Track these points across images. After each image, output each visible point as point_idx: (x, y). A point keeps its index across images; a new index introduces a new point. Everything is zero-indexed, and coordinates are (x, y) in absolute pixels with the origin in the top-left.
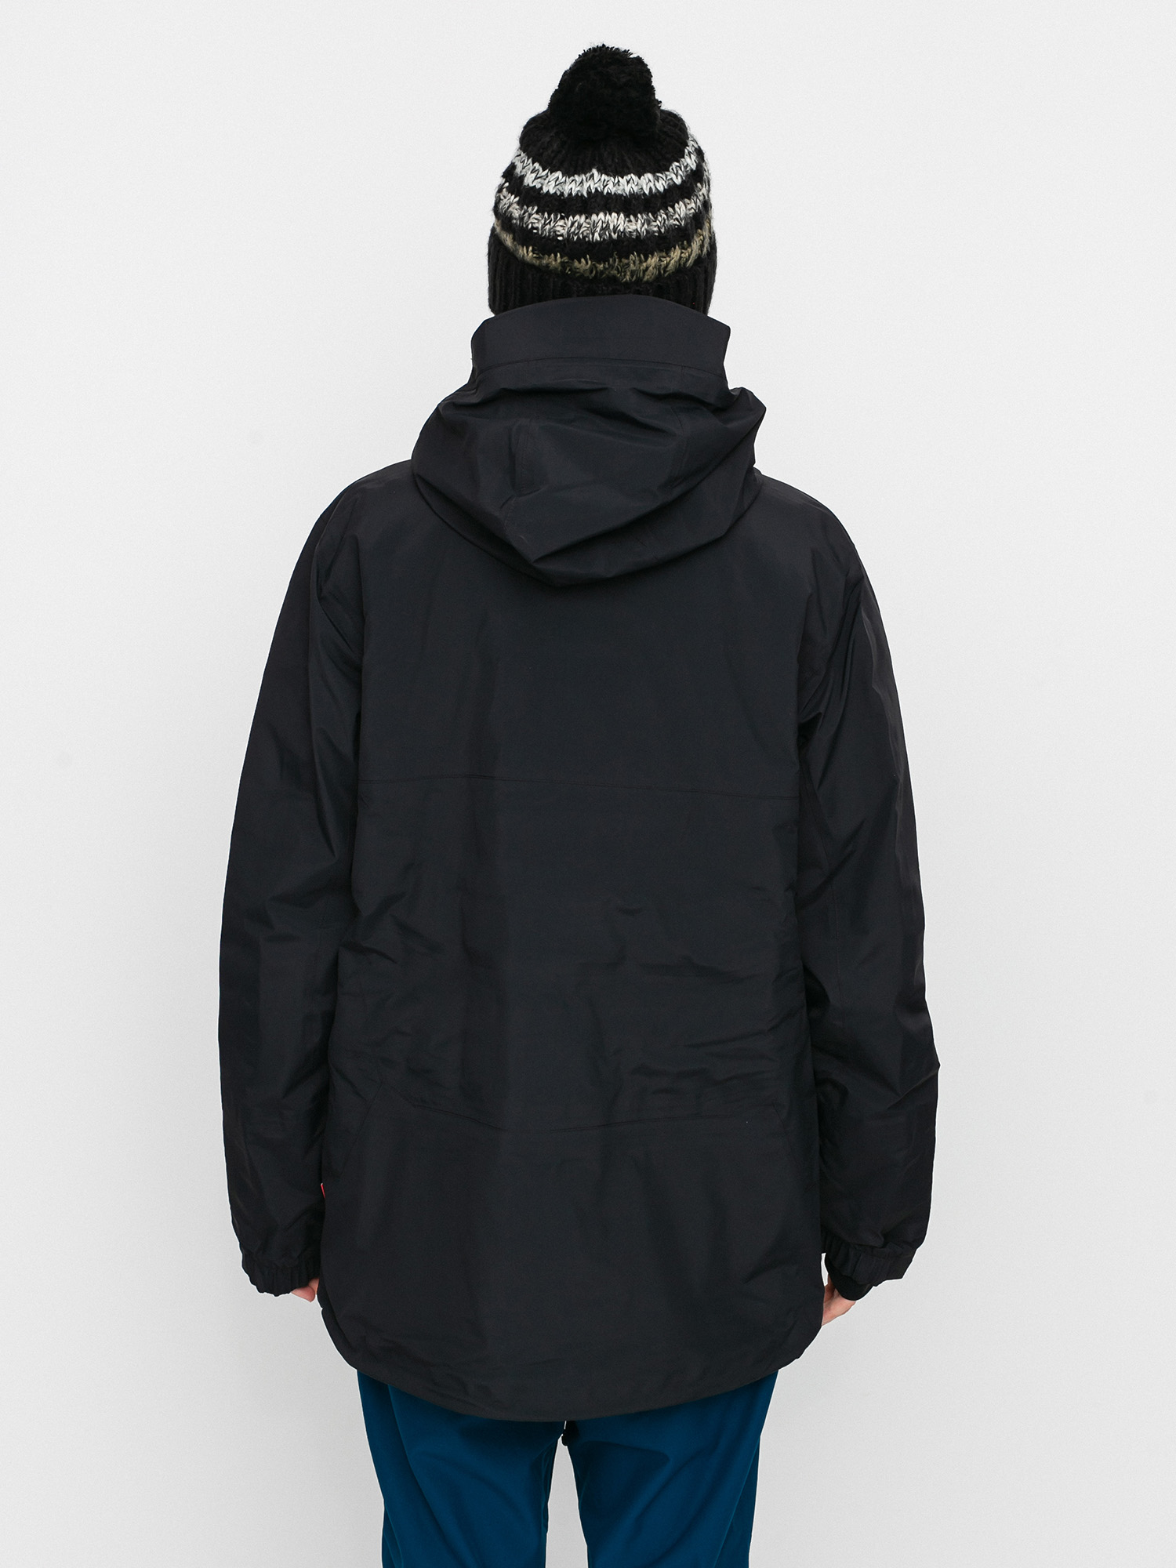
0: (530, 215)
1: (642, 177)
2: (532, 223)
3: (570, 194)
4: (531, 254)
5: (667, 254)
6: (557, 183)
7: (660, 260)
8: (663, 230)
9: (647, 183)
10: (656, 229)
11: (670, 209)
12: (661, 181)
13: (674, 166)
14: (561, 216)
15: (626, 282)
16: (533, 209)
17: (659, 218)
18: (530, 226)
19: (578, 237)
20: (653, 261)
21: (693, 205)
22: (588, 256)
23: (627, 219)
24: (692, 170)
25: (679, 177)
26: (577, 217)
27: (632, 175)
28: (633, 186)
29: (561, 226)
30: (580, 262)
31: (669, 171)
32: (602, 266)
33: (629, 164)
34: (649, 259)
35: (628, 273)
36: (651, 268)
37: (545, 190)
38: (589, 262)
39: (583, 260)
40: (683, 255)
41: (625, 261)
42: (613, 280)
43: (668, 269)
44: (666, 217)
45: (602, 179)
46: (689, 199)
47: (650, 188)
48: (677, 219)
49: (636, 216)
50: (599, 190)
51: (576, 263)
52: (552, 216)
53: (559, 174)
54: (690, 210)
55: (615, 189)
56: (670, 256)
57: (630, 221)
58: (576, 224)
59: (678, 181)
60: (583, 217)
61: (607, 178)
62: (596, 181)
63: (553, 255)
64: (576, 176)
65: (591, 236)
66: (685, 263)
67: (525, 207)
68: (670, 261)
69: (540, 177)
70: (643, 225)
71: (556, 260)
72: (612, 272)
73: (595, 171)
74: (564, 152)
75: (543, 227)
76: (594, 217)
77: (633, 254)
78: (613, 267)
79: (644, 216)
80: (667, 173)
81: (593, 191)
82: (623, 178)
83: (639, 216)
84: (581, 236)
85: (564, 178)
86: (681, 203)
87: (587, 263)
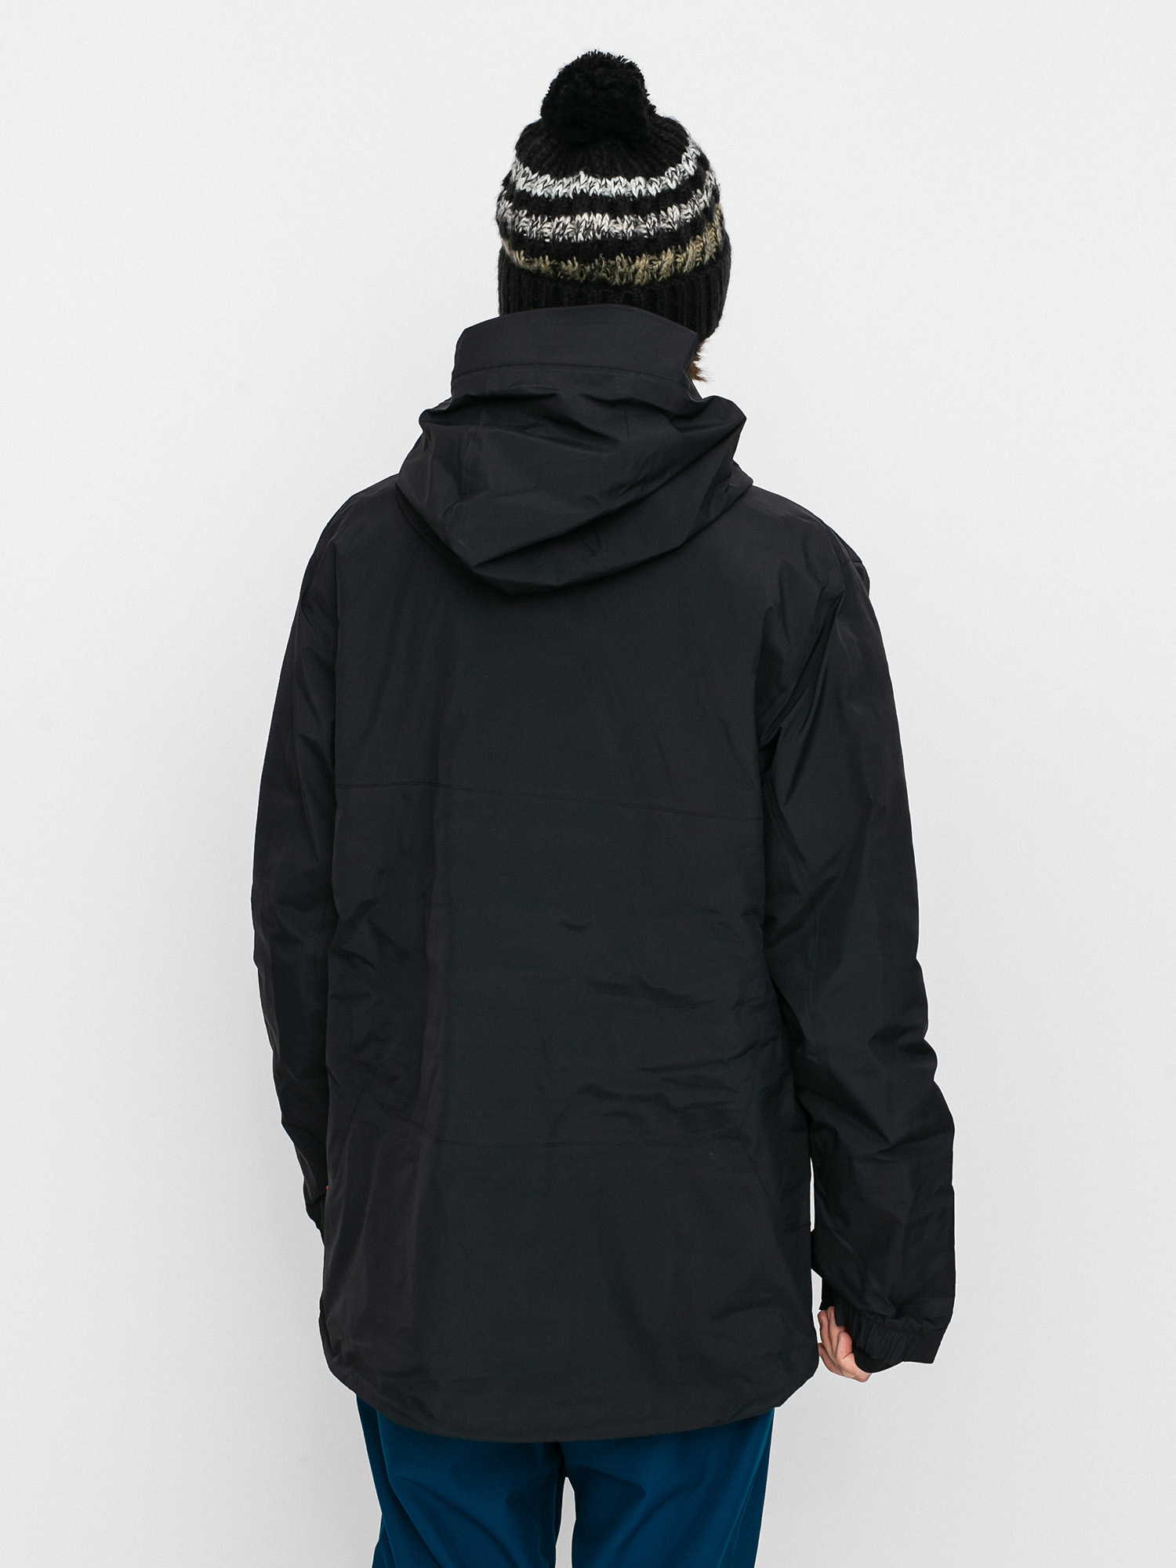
0: (520, 219)
1: (632, 180)
2: (523, 227)
3: (557, 196)
4: (523, 258)
5: (658, 257)
6: (545, 185)
7: (650, 263)
8: (652, 233)
9: (636, 186)
10: (645, 232)
11: (663, 213)
12: (654, 185)
13: (670, 171)
14: (549, 218)
15: (616, 285)
16: (523, 213)
17: (649, 221)
18: (521, 230)
19: (564, 238)
20: (642, 263)
21: (690, 210)
22: (575, 258)
23: (613, 221)
24: (689, 175)
25: (674, 182)
26: (562, 218)
27: (621, 177)
28: (620, 188)
29: (548, 228)
30: (567, 264)
31: (664, 175)
32: (588, 267)
33: (619, 167)
34: (637, 261)
35: (617, 276)
36: (640, 271)
37: (534, 193)
38: (577, 264)
39: (569, 262)
40: (678, 260)
41: (612, 262)
42: (603, 283)
43: (661, 273)
44: (656, 220)
45: (589, 181)
46: (686, 204)
47: (640, 191)
48: (669, 223)
49: (622, 218)
50: (585, 191)
51: (564, 265)
52: (539, 218)
53: (547, 177)
54: (686, 215)
55: (601, 190)
56: (661, 260)
57: (617, 223)
58: (561, 225)
59: (673, 186)
60: (569, 219)
61: (594, 180)
62: (582, 183)
63: (541, 258)
64: (564, 179)
65: (575, 237)
66: (681, 269)
67: (517, 211)
68: (662, 264)
69: (529, 181)
70: (629, 226)
71: (544, 263)
72: (600, 274)
73: (582, 173)
74: (553, 156)
75: (531, 229)
76: (578, 218)
77: (620, 256)
78: (600, 269)
79: (632, 218)
80: (662, 178)
81: (578, 192)
82: (610, 180)
83: (626, 217)
84: (566, 237)
85: (553, 181)
86: (674, 207)
87: (574, 265)
